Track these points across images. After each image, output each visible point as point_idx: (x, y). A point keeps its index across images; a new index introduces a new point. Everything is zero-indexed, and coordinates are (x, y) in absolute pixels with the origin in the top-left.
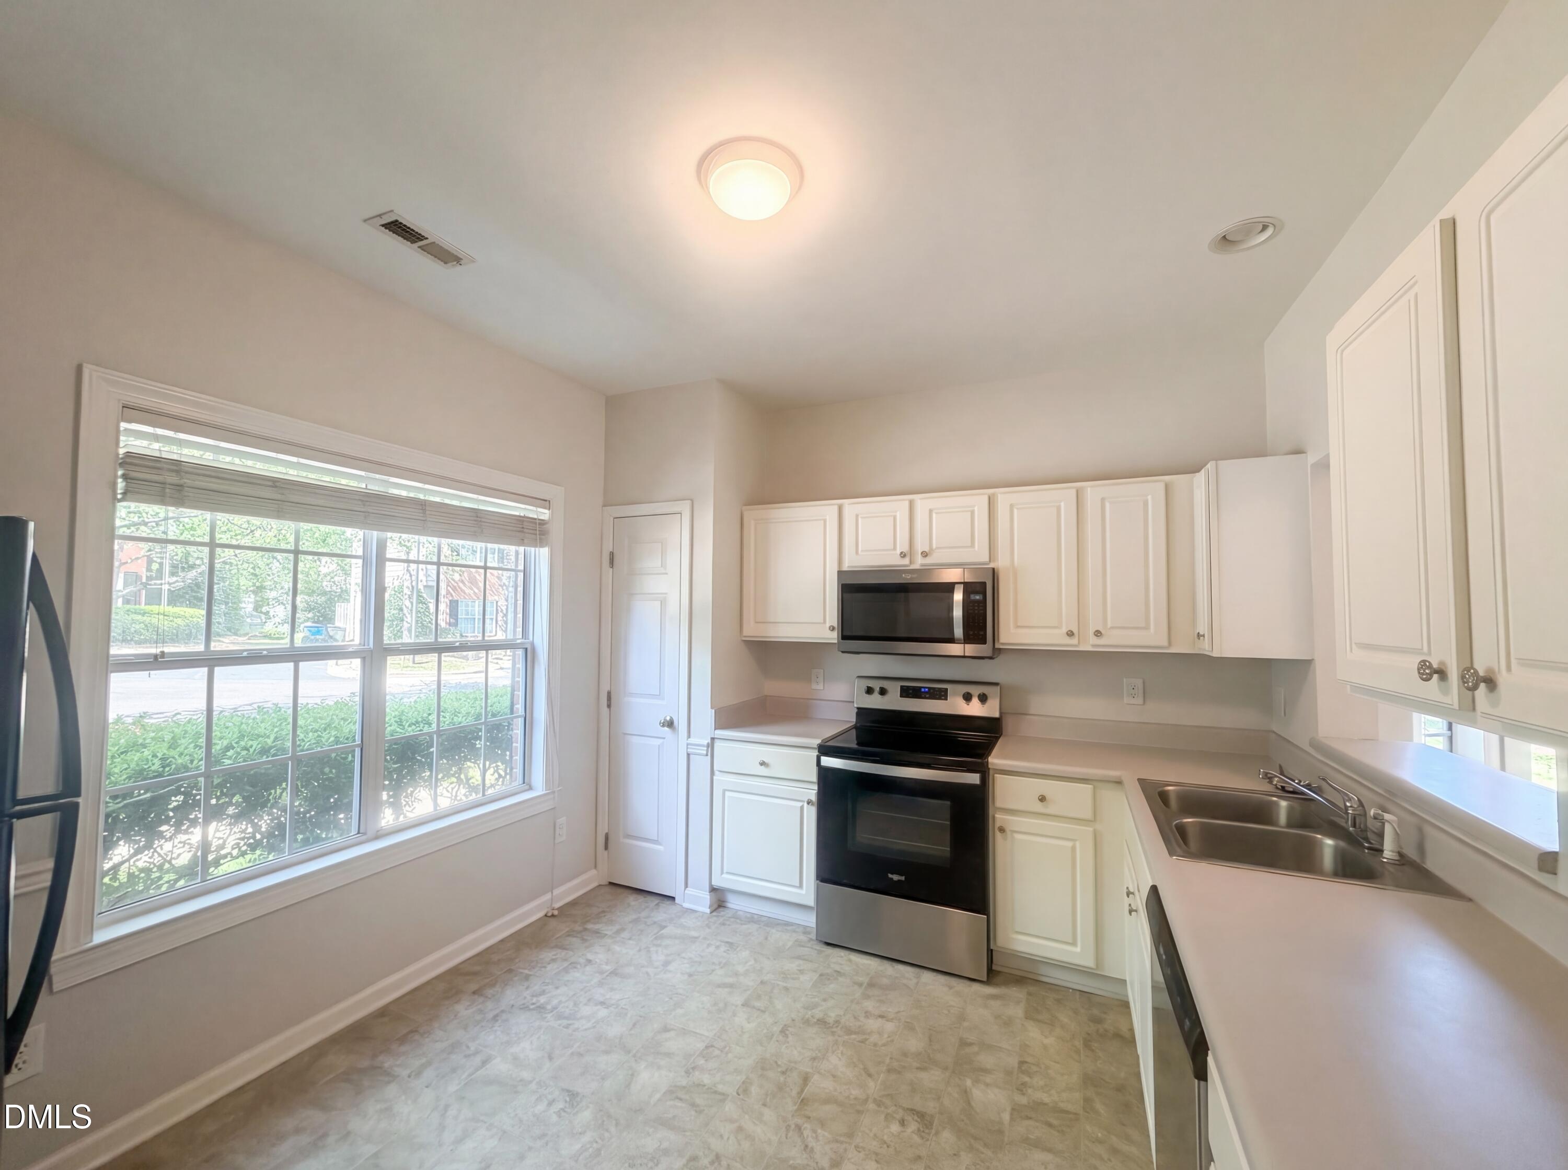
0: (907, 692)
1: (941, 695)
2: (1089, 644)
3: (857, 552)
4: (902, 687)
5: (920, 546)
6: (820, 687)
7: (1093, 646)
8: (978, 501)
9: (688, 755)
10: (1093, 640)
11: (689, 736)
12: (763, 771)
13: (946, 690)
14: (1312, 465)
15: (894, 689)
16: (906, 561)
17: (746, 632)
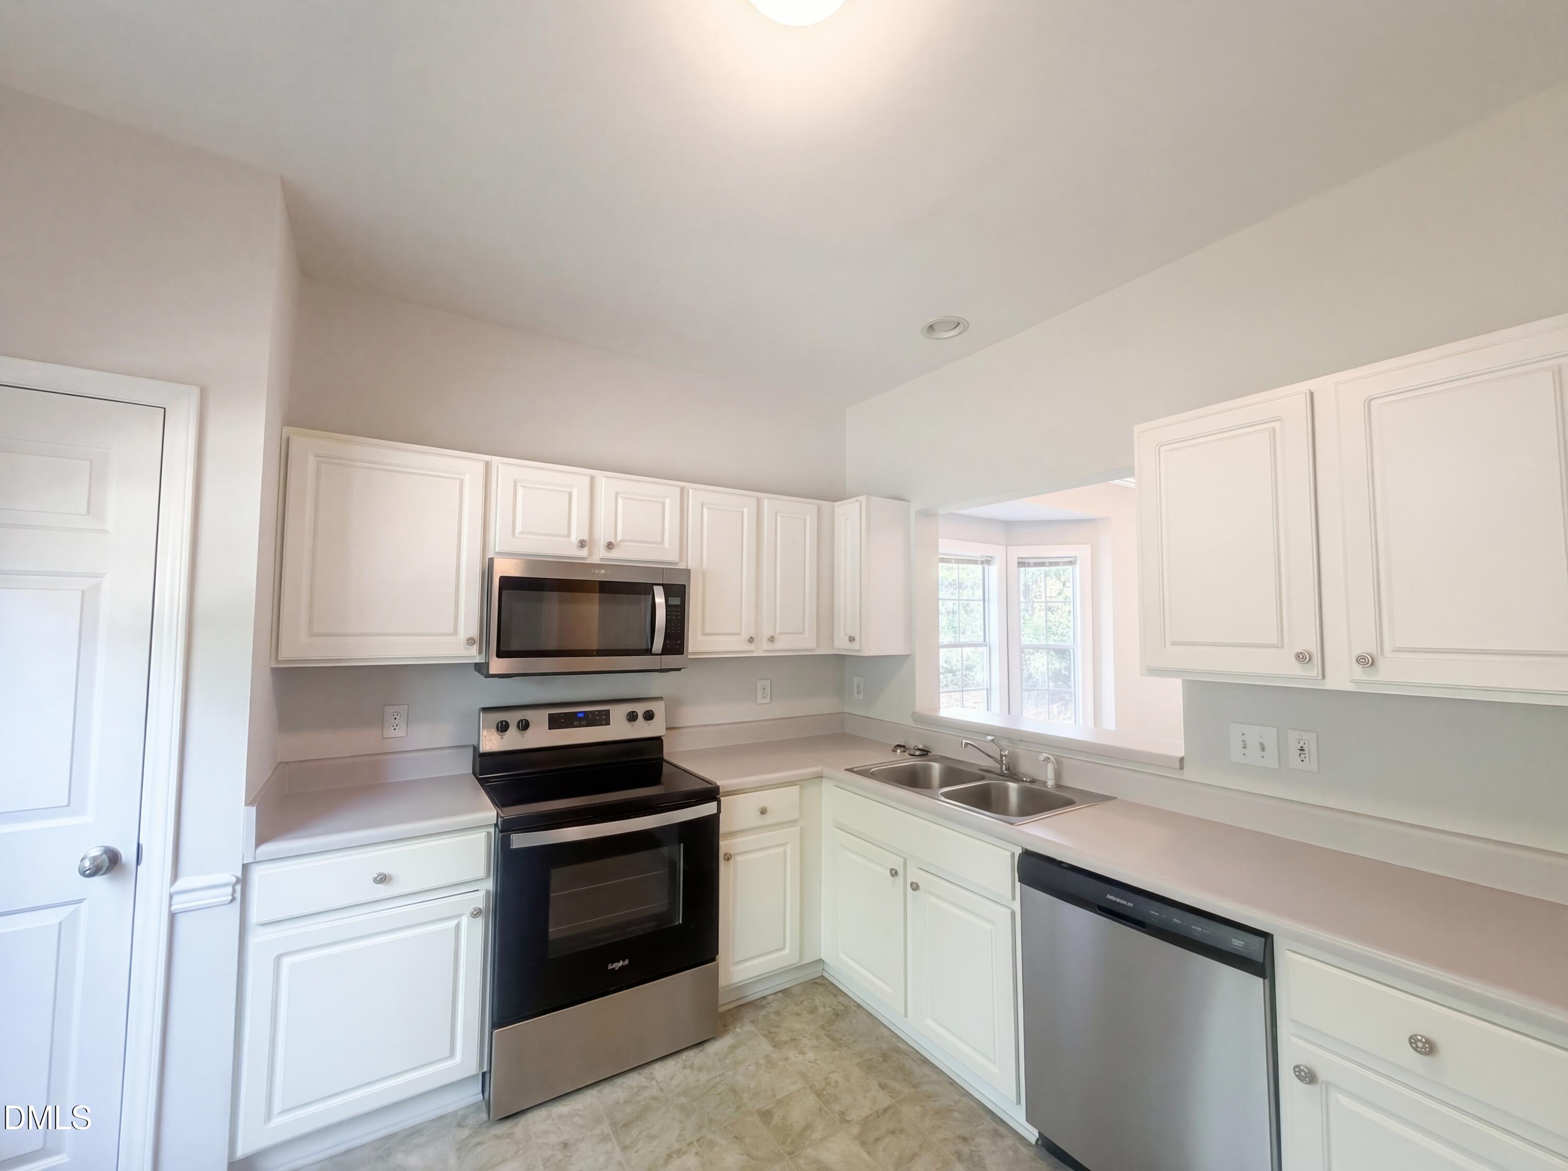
0: (556, 722)
1: (602, 719)
2: (761, 649)
3: (513, 535)
4: (551, 717)
5: (602, 537)
6: (401, 732)
7: (766, 651)
8: (668, 492)
9: (172, 917)
10: (766, 645)
11: (175, 876)
12: (383, 891)
13: (609, 711)
14: (917, 512)
15: (540, 718)
16: (584, 553)
17: (283, 655)
